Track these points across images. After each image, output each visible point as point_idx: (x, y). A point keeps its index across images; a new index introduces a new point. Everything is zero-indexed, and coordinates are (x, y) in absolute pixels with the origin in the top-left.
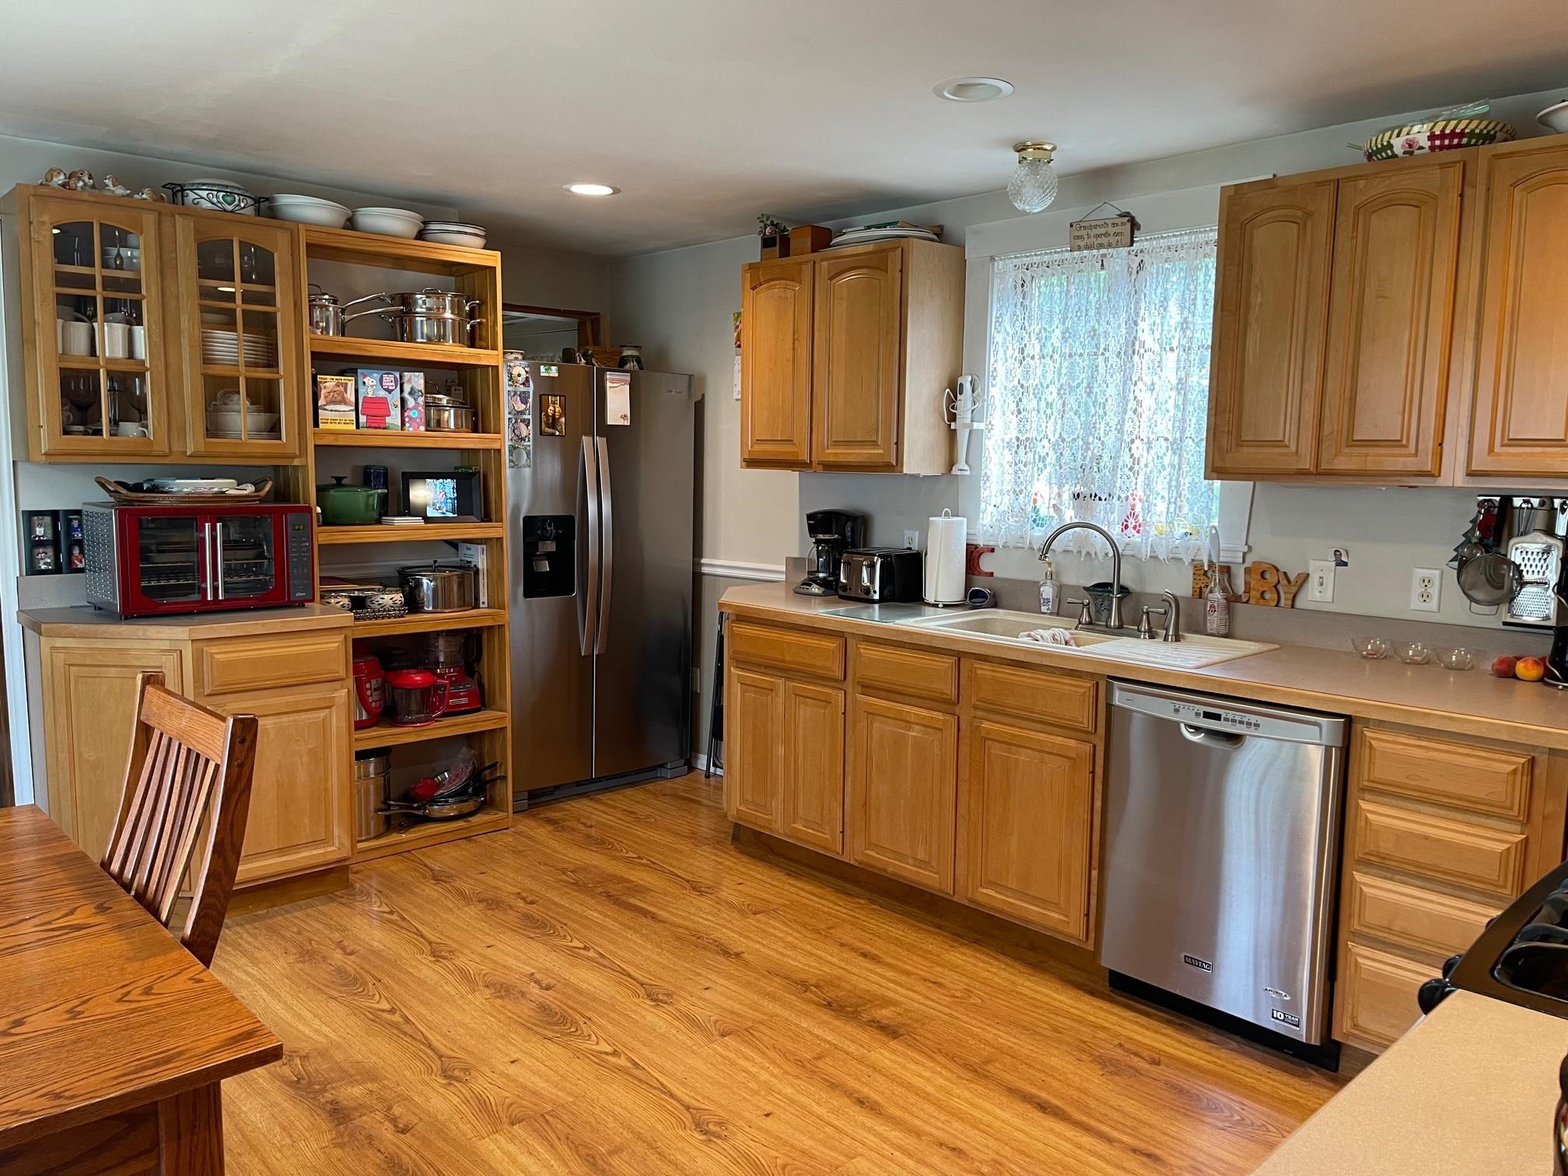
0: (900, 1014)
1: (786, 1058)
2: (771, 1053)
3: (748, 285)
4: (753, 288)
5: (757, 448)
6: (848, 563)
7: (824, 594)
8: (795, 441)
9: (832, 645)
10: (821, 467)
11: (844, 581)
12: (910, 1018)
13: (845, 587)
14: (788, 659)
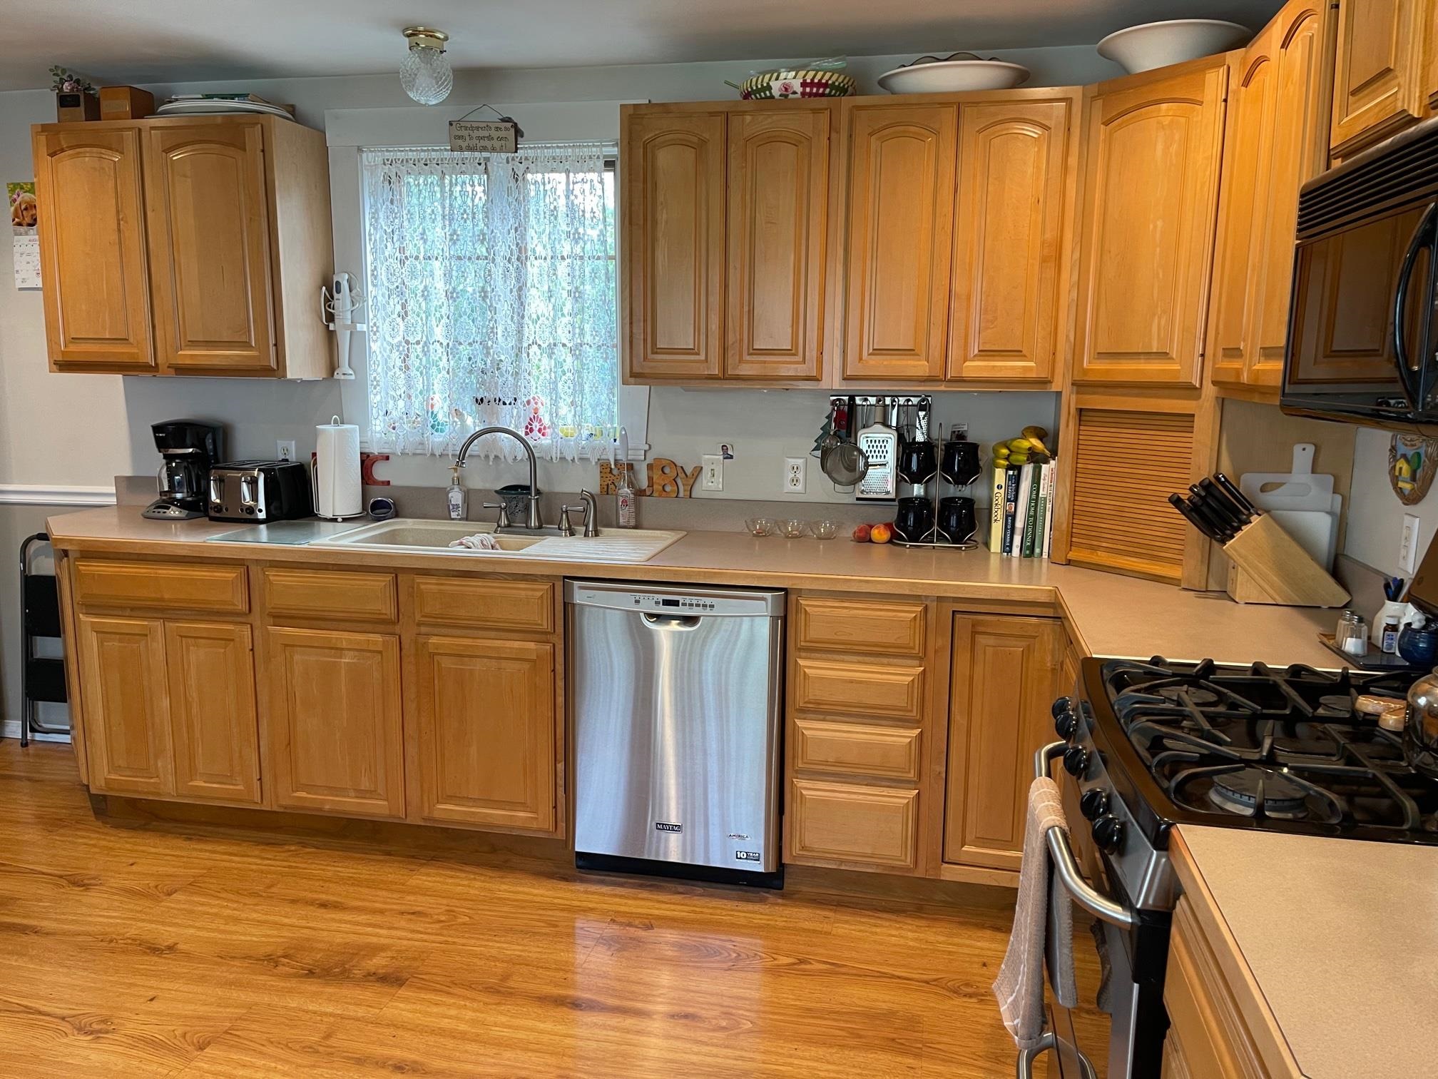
0: (393, 958)
1: (291, 1048)
2: (270, 1050)
3: (43, 150)
4: (52, 155)
5: (72, 348)
6: (220, 481)
7: (188, 518)
8: (131, 340)
9: (229, 575)
10: (172, 371)
11: (218, 501)
12: (407, 959)
13: (218, 508)
14: (167, 596)
